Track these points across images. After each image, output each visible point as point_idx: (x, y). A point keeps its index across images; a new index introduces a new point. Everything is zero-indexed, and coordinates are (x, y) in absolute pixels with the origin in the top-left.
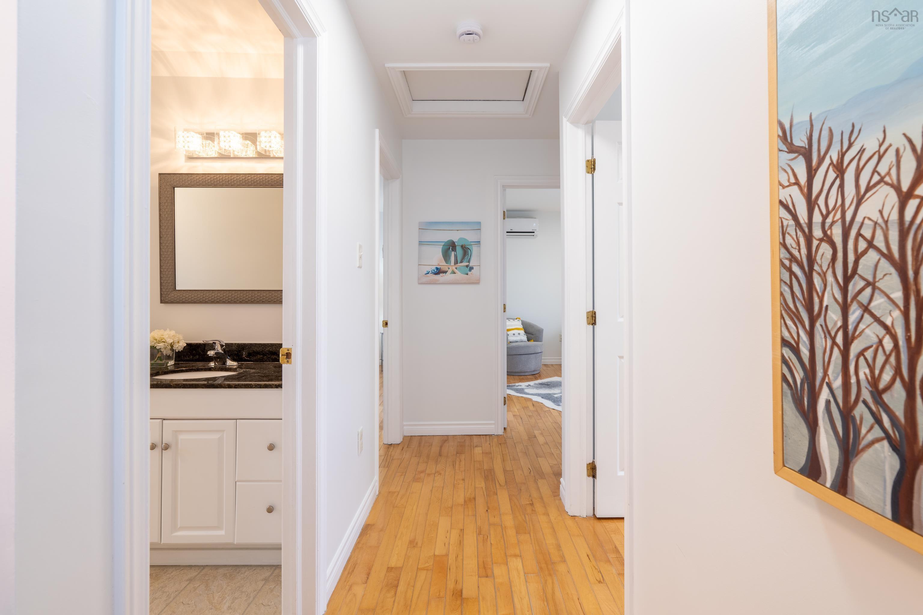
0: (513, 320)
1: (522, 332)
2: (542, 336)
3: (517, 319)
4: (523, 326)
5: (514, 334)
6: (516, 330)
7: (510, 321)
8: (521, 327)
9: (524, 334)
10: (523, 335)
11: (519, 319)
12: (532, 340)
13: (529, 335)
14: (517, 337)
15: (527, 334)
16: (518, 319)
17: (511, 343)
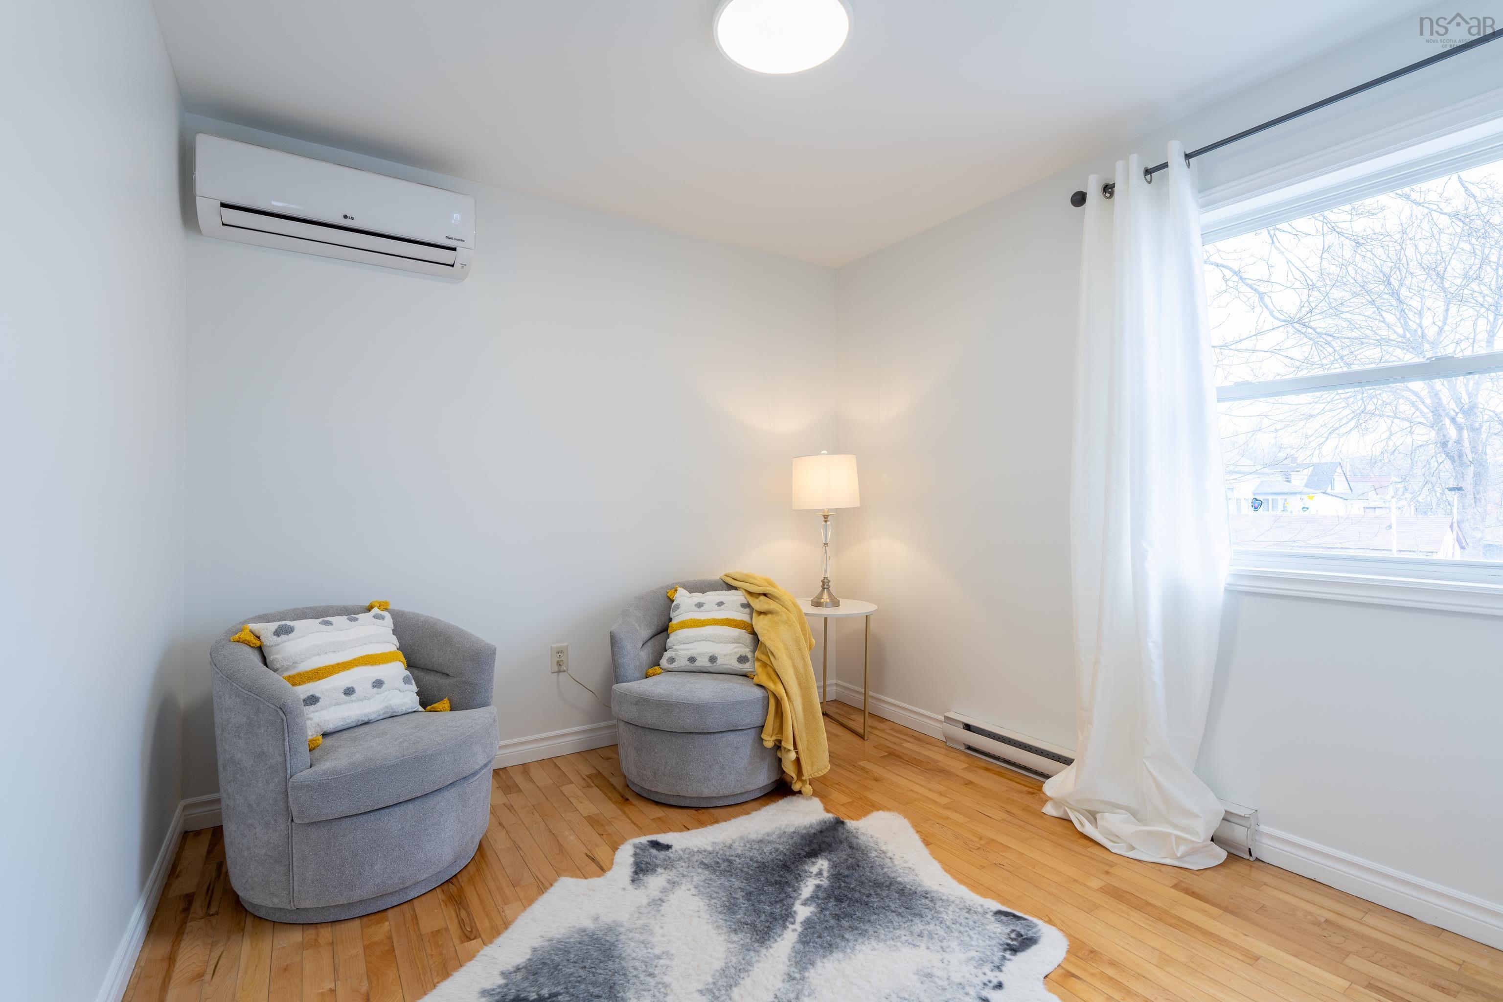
0: (350, 620)
1: (397, 670)
2: (490, 679)
3: (369, 609)
4: (399, 640)
5: (349, 691)
6: (365, 664)
7: (329, 623)
8: (391, 645)
9: (406, 680)
10: (400, 684)
11: (383, 606)
12: (442, 699)
13: (430, 679)
14: (366, 698)
15: (421, 674)
16: (376, 610)
17: (329, 741)
